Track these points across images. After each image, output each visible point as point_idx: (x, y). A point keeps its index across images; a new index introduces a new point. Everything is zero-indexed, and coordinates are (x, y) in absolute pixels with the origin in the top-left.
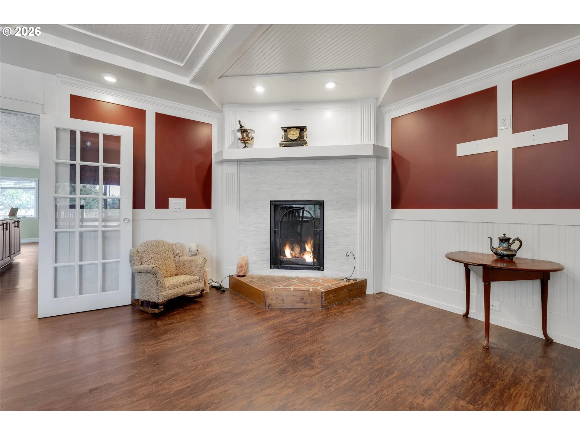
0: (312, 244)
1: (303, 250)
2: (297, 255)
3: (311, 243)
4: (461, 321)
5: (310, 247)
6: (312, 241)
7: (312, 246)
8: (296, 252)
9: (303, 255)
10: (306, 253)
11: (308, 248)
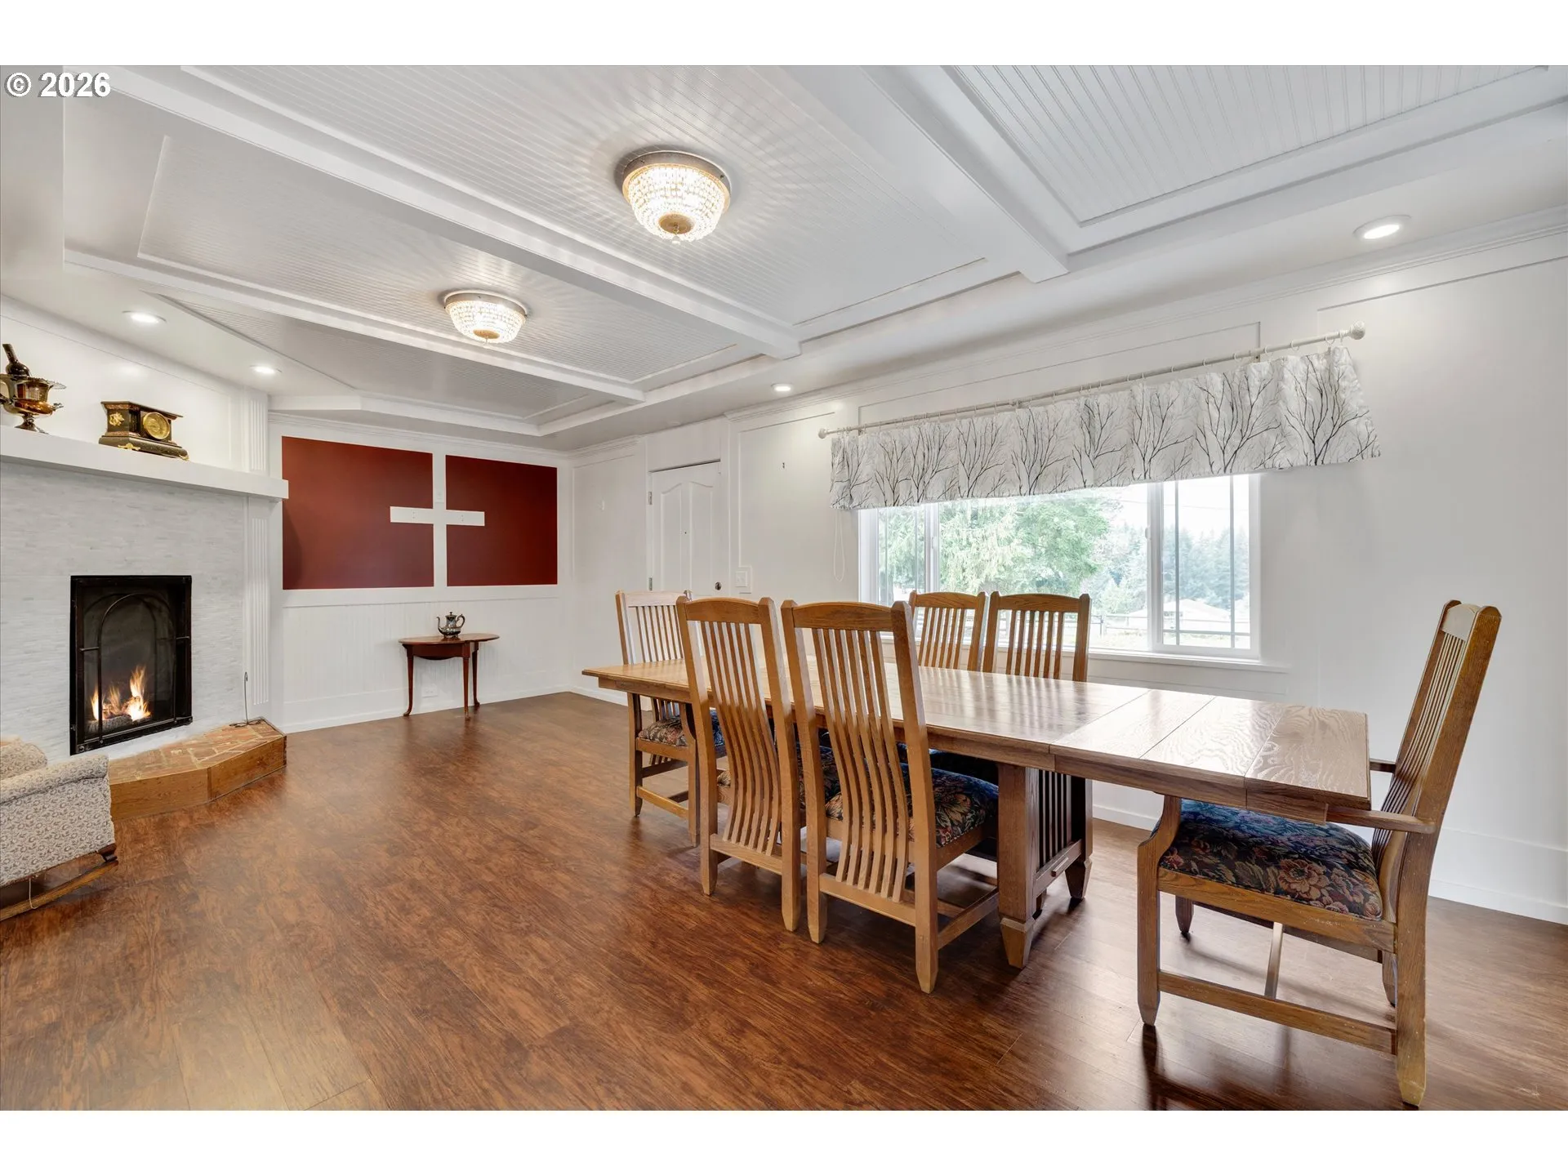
0: (143, 679)
1: (126, 696)
2: (116, 711)
3: (141, 677)
4: (404, 722)
5: (139, 686)
6: (142, 672)
7: (142, 682)
8: (113, 705)
9: (127, 707)
10: (132, 701)
11: (136, 689)
